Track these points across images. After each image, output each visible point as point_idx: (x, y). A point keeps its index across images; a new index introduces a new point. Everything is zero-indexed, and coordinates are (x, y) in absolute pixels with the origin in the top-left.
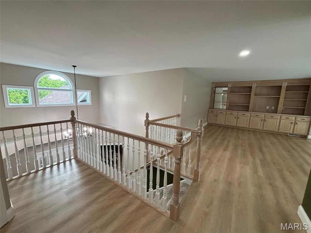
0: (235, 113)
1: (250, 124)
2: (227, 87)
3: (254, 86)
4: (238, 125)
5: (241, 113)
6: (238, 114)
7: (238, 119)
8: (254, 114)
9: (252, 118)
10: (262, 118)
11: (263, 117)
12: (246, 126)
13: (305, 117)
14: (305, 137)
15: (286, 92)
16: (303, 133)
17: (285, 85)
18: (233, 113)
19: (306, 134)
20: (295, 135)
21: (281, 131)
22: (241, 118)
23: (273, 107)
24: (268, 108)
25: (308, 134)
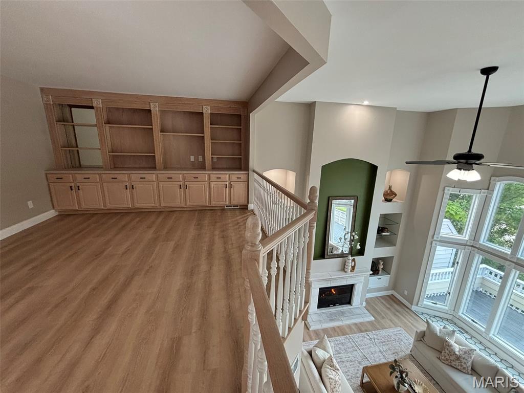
0: (123, 176)
1: (162, 198)
2: (92, 107)
3: (155, 109)
4: (137, 205)
5: (135, 176)
6: (130, 178)
7: (134, 191)
8: (163, 174)
9: (161, 184)
10: (179, 183)
11: (181, 179)
12: (153, 205)
13: (242, 174)
14: (244, 208)
15: (212, 126)
16: (242, 201)
17: (207, 111)
18: (120, 177)
19: (246, 203)
20: (233, 206)
21: (213, 203)
22: (139, 186)
23: (200, 157)
24: (192, 158)
25: (248, 203)
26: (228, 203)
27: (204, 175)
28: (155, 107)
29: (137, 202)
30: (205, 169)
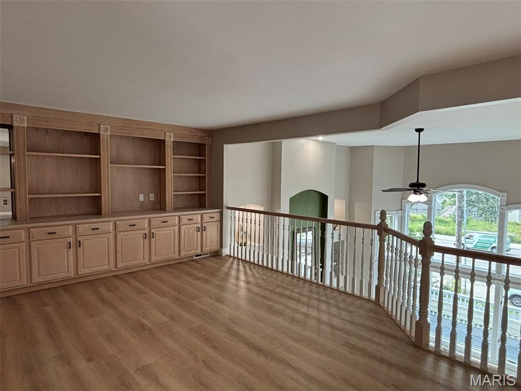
0: (66, 228)
1: (119, 255)
3: (105, 133)
4: (83, 271)
5: (85, 226)
6: (75, 231)
7: (80, 249)
8: (124, 222)
9: (119, 235)
10: (143, 232)
11: (146, 226)
12: (106, 267)
13: (214, 212)
14: (217, 254)
15: (175, 156)
16: (215, 246)
17: (170, 139)
18: (59, 230)
19: (219, 247)
20: (203, 255)
21: (183, 254)
22: (87, 242)
23: (151, 195)
24: (141, 198)
25: (221, 247)
26: (199, 252)
27: (173, 218)
28: (106, 130)
29: (84, 266)
30: (165, 210)
